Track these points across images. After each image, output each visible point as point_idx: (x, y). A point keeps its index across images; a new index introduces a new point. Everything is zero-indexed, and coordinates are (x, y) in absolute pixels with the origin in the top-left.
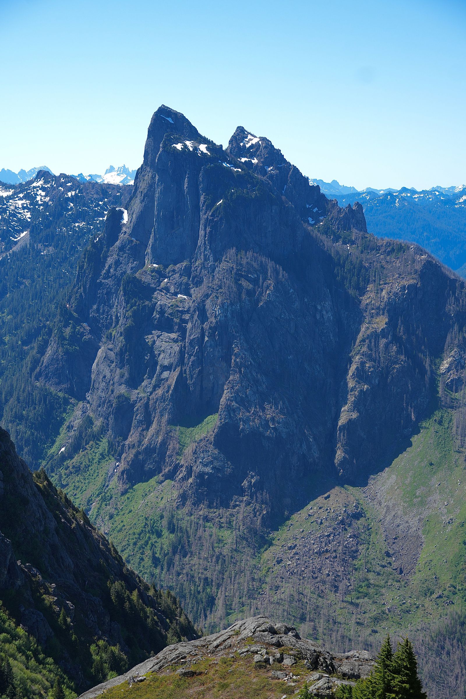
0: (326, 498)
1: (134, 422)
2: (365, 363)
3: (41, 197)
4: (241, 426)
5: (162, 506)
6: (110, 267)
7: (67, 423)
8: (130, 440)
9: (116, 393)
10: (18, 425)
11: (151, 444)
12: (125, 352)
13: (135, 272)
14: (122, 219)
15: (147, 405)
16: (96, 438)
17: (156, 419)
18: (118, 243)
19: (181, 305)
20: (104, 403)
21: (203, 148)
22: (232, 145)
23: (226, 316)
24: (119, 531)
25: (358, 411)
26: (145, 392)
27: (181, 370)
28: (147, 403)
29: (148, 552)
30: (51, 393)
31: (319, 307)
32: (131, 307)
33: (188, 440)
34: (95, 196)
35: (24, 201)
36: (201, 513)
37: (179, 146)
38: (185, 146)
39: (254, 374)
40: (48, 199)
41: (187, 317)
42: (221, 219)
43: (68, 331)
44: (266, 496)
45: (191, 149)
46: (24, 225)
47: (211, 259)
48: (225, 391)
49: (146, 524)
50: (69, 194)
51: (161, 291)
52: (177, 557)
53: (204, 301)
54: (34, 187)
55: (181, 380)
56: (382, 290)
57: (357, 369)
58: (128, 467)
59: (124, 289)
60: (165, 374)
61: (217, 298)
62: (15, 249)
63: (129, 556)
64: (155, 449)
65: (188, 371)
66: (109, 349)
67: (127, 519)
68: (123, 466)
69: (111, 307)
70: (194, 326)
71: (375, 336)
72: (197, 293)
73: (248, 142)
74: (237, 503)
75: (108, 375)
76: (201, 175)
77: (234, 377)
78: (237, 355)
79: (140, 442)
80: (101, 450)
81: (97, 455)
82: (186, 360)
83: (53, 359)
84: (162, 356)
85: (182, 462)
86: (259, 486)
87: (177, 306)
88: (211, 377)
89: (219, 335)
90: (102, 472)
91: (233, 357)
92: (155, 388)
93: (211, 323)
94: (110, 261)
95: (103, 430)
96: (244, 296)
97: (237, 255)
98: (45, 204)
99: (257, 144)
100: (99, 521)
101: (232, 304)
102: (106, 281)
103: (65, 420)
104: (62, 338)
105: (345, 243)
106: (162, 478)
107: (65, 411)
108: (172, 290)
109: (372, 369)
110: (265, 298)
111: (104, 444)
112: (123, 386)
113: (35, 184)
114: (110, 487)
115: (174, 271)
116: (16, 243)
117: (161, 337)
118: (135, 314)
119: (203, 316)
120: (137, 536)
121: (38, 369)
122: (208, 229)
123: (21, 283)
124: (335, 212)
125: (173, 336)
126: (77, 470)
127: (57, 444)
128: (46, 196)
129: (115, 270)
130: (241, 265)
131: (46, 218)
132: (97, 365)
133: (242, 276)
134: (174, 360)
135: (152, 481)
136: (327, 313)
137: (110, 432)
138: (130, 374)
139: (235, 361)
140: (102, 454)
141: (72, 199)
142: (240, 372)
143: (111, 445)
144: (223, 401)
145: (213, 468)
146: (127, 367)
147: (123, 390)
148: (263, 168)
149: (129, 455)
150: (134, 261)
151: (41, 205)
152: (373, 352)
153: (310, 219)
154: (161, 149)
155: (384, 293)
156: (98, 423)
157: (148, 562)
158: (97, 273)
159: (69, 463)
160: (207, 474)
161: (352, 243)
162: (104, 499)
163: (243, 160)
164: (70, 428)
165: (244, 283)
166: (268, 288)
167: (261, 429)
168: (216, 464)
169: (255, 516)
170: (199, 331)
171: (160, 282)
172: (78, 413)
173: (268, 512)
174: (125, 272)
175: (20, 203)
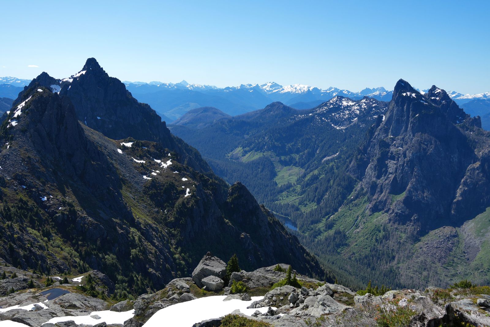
0: (443, 228)
1: (377, 191)
2: (468, 179)
3: (364, 106)
4: (414, 198)
5: (382, 222)
6: (376, 136)
7: (355, 189)
8: (375, 197)
9: (372, 180)
10: (339, 187)
11: (381, 200)
12: (377, 166)
13: (384, 138)
14: (383, 119)
15: (382, 186)
16: (364, 195)
17: (384, 191)
18: (380, 127)
19: (399, 151)
20: (368, 183)
21: (414, 95)
22: (429, 92)
23: (413, 157)
24: (366, 228)
25: (462, 197)
26: (382, 181)
27: (395, 175)
28: (382, 185)
29: (374, 237)
30: (351, 177)
31: (452, 156)
32: (381, 151)
33: (395, 200)
34: (383, 106)
35: (357, 107)
36: (395, 226)
37: (404, 94)
38: (407, 94)
39: (421, 179)
40: (366, 107)
41: (400, 156)
42: (417, 121)
43: (359, 157)
44: (420, 224)
45: (409, 95)
46: (356, 115)
47: (412, 136)
48: (409, 184)
49: (376, 227)
50: (373, 105)
51: (393, 146)
52: (384, 240)
53: (406, 151)
54: (362, 102)
55: (395, 178)
56: (480, 151)
57: (464, 181)
58: (373, 207)
59: (379, 144)
60: (390, 175)
61: (411, 150)
62: (352, 124)
63: (368, 237)
64: (382, 202)
65: (398, 175)
66: (372, 165)
67: (369, 225)
68: (371, 206)
69: (375, 150)
70: (401, 160)
71: (474, 169)
72: (405, 147)
73: (436, 91)
74: (409, 225)
75: (371, 174)
76: (411, 105)
77: (414, 180)
78: (415, 172)
79: (378, 198)
80: (365, 199)
81: (363, 201)
82: (397, 171)
83: (353, 166)
84: (390, 169)
85: (391, 208)
86: (418, 220)
87: (398, 152)
88: (406, 179)
89: (410, 163)
90: (364, 207)
91: (414, 172)
92: (386, 180)
93: (408, 159)
94: (376, 133)
95: (367, 192)
96: (421, 150)
97: (421, 135)
98: (365, 108)
99: (440, 92)
100: (360, 224)
101: (416, 153)
102: (374, 140)
103: (355, 187)
104: (357, 159)
105: (470, 131)
106: (384, 212)
107: (355, 184)
108: (397, 146)
109: (470, 182)
110: (429, 152)
111: (366, 198)
112: (375, 178)
113: (362, 101)
114: (366, 213)
115: (398, 139)
116: (353, 122)
117: (390, 162)
118: (382, 153)
119: (405, 156)
120: (372, 231)
121: (348, 169)
122: (412, 125)
123: (352, 136)
124: (468, 119)
125: (395, 162)
126: (356, 205)
127: (351, 195)
128: (365, 105)
129: (378, 137)
130: (422, 139)
131: (364, 113)
132: (368, 170)
133: (422, 143)
134: (394, 171)
135: (380, 213)
136: (455, 158)
137: (369, 194)
138: (378, 174)
139: (415, 174)
140: (365, 201)
141: (374, 107)
142: (416, 178)
143: (368, 198)
144: (408, 188)
145: (401, 211)
146: (377, 172)
147: (374, 179)
148: (440, 101)
149: (374, 203)
150: (385, 134)
151: (363, 109)
152: (472, 176)
153: (457, 121)
154: (398, 95)
155: (481, 153)
156: (365, 190)
157: (374, 240)
158: (371, 137)
159: (353, 202)
160: (399, 213)
161: (474, 131)
162: (363, 217)
163: (433, 98)
164: (356, 190)
165: (423, 145)
166: (431, 148)
167: (421, 200)
168: (403, 210)
169: (415, 230)
170: (403, 161)
171: (393, 142)
172: (359, 185)
173: (420, 230)
174: (381, 138)
175: (356, 108)
